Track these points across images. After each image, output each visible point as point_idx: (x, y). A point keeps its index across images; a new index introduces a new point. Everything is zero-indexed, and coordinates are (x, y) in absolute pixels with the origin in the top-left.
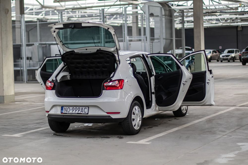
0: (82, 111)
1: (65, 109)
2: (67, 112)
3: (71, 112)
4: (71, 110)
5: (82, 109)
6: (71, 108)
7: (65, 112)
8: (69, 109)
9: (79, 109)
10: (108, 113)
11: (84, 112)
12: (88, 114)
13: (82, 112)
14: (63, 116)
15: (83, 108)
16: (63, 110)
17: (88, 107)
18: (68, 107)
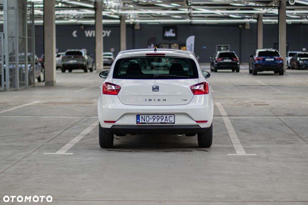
0: (166, 119)
1: (142, 117)
2: (146, 122)
3: (151, 121)
4: (151, 119)
5: (166, 117)
6: (151, 116)
7: (143, 121)
8: (148, 117)
9: (162, 118)
10: (197, 122)
11: (169, 121)
12: (174, 123)
13: (166, 121)
14: (140, 127)
15: (168, 116)
16: (139, 119)
17: (174, 114)
18: (146, 116)
